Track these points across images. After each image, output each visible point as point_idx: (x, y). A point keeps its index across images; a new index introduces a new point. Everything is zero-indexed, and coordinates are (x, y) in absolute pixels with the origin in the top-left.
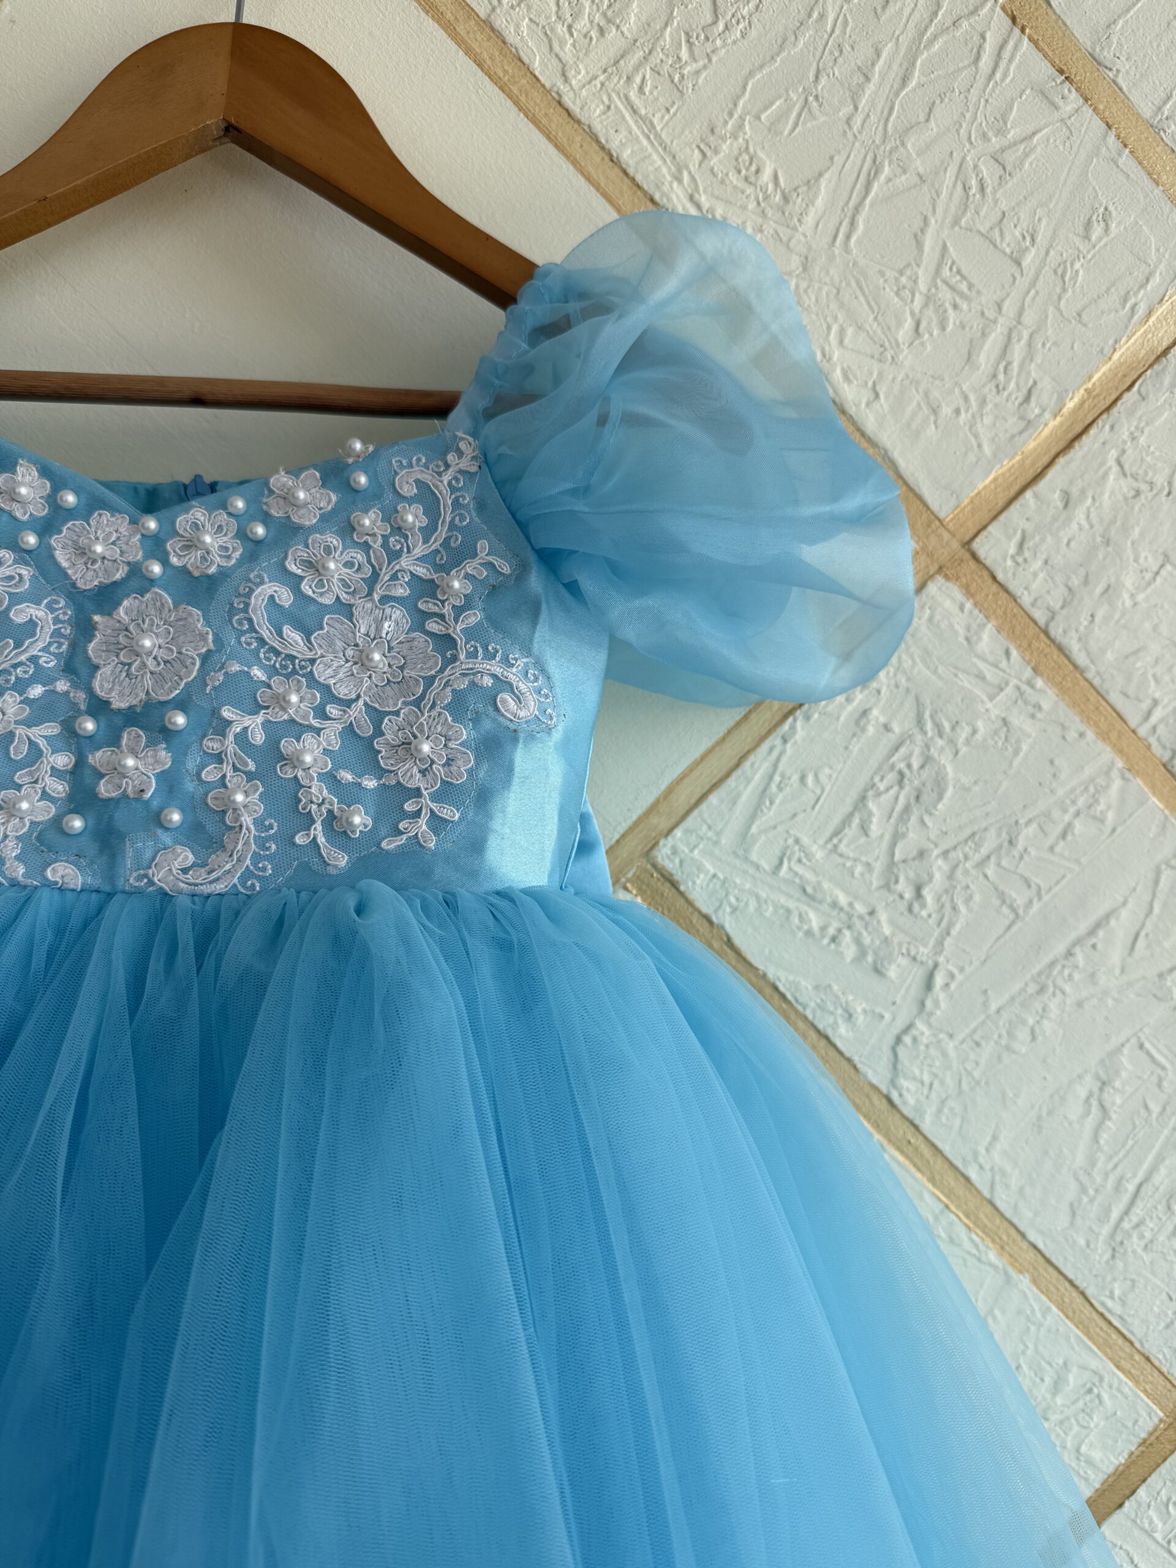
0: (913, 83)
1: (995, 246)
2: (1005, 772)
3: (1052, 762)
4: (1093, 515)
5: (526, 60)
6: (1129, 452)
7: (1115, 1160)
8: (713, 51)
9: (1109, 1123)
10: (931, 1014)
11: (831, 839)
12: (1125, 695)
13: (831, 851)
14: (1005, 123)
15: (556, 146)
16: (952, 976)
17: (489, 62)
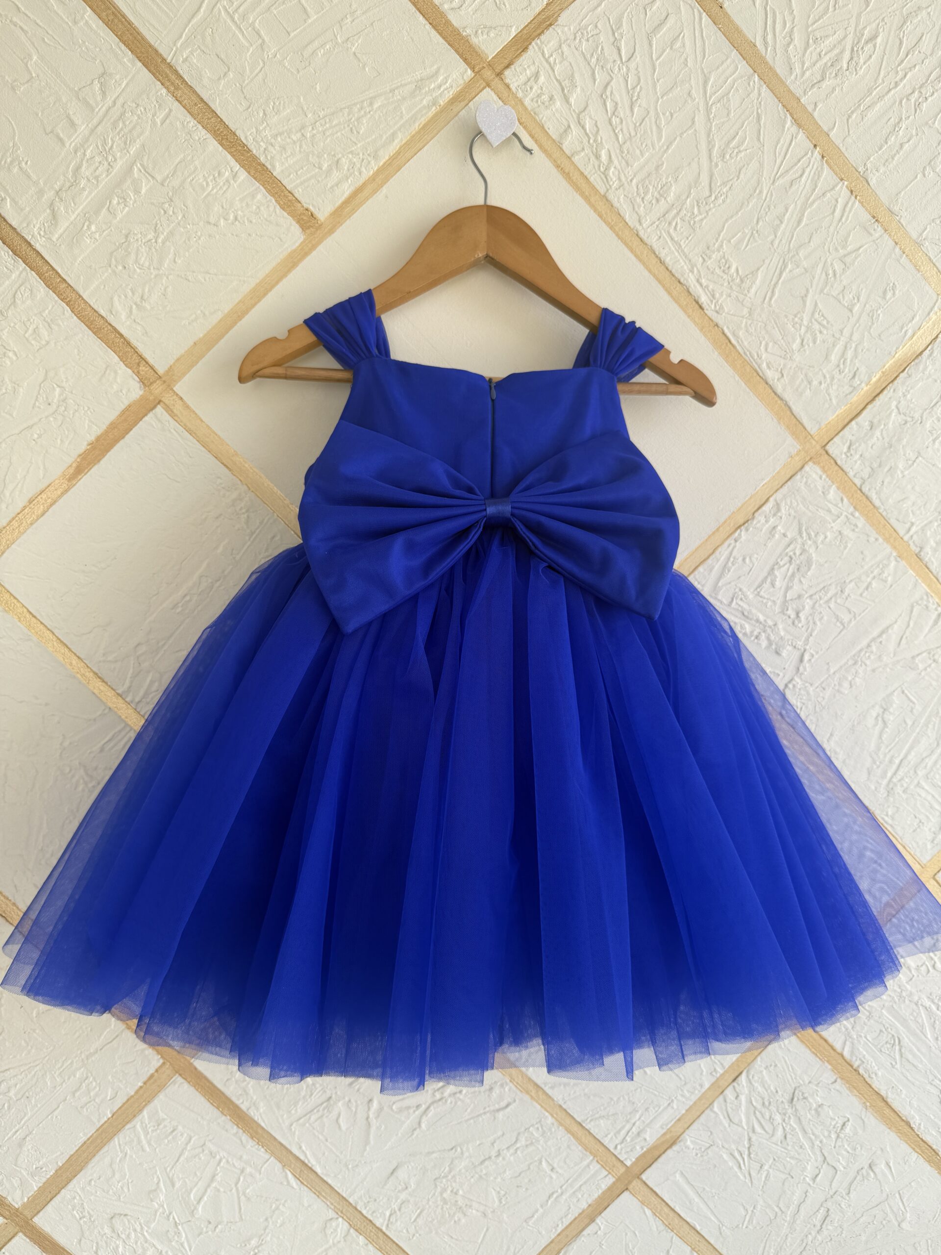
0: (803, 224)
1: (840, 302)
2: (840, 557)
3: (862, 553)
4: (884, 432)
5: (622, 214)
6: (902, 402)
7: (890, 748)
8: (709, 210)
9: (887, 730)
10: (802, 674)
11: (756, 589)
12: (898, 520)
13: (756, 595)
14: (846, 243)
15: (636, 256)
16: (812, 656)
17: (605, 216)
